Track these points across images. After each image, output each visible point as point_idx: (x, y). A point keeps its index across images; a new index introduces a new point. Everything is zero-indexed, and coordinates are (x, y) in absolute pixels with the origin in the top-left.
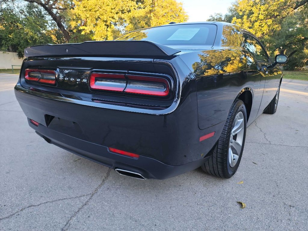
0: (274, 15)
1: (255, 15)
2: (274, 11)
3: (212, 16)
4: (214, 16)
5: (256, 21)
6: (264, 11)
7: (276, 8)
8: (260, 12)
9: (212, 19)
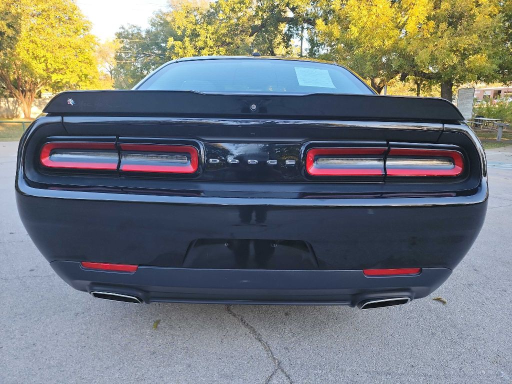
0: (225, 41)
1: (202, 38)
2: (224, 35)
3: (123, 28)
4: (127, 28)
5: (203, 48)
6: (213, 34)
7: (225, 31)
8: (208, 36)
9: (124, 32)
